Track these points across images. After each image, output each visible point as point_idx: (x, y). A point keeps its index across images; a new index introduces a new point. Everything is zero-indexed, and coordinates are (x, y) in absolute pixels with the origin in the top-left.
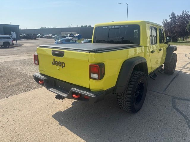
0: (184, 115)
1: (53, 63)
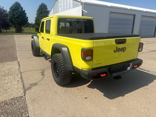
1: (115, 51)
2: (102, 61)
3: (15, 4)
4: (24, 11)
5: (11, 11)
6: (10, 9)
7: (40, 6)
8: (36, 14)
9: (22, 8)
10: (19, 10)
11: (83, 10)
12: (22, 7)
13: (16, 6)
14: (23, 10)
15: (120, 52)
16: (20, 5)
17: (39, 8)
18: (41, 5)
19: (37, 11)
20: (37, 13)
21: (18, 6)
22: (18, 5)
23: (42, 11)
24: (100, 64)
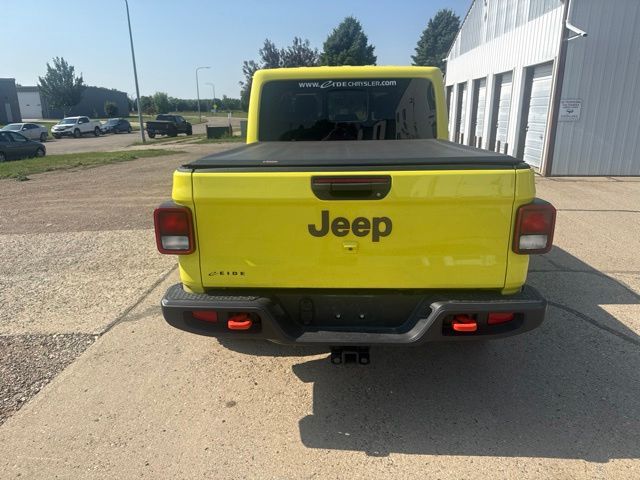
0: (563, 307)
1: (319, 227)
2: (249, 263)
3: (342, 26)
4: (371, 49)
5: (327, 54)
6: (326, 46)
7: (431, 24)
8: (412, 57)
9: (364, 40)
10: (352, 49)
11: (569, 26)
12: (365, 34)
13: (346, 34)
14: (369, 44)
15: (347, 237)
16: (357, 27)
17: (426, 32)
18: (437, 18)
19: (417, 46)
20: (415, 54)
21: (351, 31)
22: (352, 28)
23: (436, 41)
24: (235, 273)
